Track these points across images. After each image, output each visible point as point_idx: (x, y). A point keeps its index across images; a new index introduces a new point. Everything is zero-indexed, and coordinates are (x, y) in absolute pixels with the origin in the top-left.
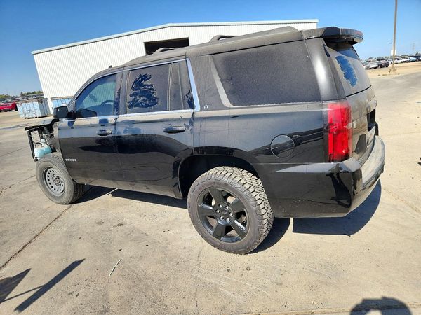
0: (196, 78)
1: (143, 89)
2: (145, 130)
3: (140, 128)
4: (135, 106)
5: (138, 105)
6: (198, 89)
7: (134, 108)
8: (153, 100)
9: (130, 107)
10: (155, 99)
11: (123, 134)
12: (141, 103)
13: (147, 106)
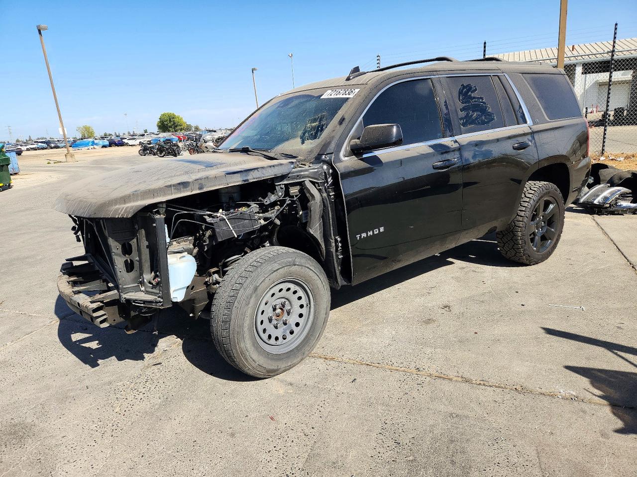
0: (521, 94)
1: (473, 102)
2: (497, 151)
3: (491, 149)
4: (470, 124)
5: (473, 122)
6: (526, 104)
7: (469, 127)
8: (489, 115)
9: (464, 125)
10: (490, 114)
11: (472, 161)
12: (476, 119)
13: (483, 123)
